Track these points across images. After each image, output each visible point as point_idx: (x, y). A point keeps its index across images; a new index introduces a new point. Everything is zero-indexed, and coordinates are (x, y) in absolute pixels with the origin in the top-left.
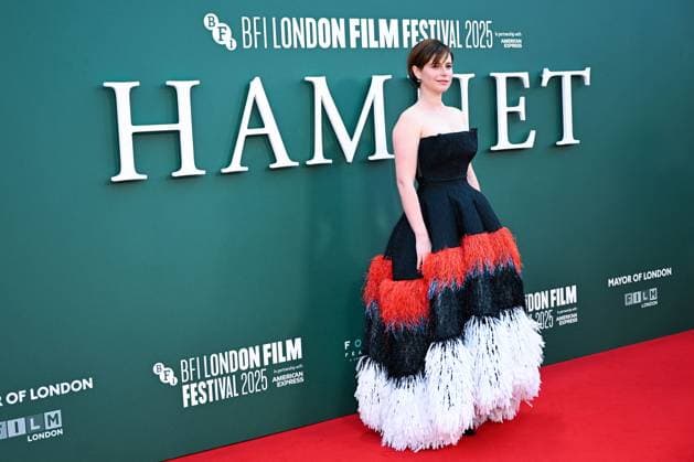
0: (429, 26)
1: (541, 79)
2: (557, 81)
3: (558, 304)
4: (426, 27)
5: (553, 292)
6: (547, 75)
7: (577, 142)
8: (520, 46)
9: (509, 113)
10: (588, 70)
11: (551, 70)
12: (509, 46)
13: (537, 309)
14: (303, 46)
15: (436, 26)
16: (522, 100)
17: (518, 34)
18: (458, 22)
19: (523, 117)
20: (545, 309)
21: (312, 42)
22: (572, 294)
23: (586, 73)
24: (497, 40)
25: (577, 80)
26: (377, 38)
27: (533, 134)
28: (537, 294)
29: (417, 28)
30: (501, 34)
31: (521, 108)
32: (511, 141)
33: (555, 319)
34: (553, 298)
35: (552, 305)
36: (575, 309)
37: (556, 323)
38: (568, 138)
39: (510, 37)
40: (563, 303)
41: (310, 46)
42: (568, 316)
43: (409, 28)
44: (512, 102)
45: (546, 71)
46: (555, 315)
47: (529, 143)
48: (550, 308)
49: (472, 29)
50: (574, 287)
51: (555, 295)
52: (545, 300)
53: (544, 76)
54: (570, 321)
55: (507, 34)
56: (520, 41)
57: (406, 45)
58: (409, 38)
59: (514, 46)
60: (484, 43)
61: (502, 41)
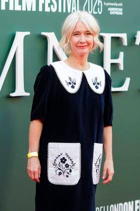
1: (135, 38)
5: (137, 202)
8: (121, 13)
9: (112, 64)
12: (114, 13)
16: (122, 54)
17: (121, 4)
19: (122, 68)
24: (105, 9)
26: (20, 3)
27: (128, 80)
28: (126, 203)
30: (108, 4)
31: (120, 61)
34: (137, 207)
39: (115, 7)
44: (115, 56)
45: (139, 32)
47: (125, 88)
51: (138, 204)
53: (137, 37)
55: (112, 4)
56: (121, 10)
57: (41, 9)
58: (44, 5)
59: (117, 13)
60: (96, 10)
61: (109, 9)
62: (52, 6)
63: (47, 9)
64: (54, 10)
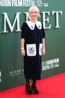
0: (29, 1)
2: (55, 14)
3: (55, 63)
4: (28, 2)
5: (54, 60)
6: (53, 12)
7: (59, 27)
8: (48, 6)
9: (45, 21)
10: (62, 11)
11: (54, 11)
12: (45, 6)
13: (51, 64)
14: (2, 6)
15: (30, 2)
16: (48, 18)
17: (47, 3)
18: (35, 1)
19: (48, 22)
20: (52, 64)
21: (4, 5)
22: (58, 60)
23: (61, 12)
25: (59, 13)
26: (18, 4)
27: (50, 25)
28: (51, 60)
29: (26, 2)
30: (44, 3)
31: (48, 20)
32: (46, 27)
33: (54, 66)
34: (54, 61)
35: (54, 63)
36: (58, 63)
37: (55, 67)
38: (58, 26)
40: (56, 62)
41: (3, 6)
42: (57, 65)
43: (25, 2)
44: (46, 18)
45: (53, 11)
46: (54, 65)
47: (49, 27)
48: (53, 63)
49: (38, 2)
50: (58, 59)
52: (52, 62)
53: (52, 13)
54: (57, 66)
55: (45, 3)
56: (48, 5)
57: (24, 6)
58: (25, 4)
59: (46, 6)
60: (40, 5)
61: (44, 5)
62: (27, 5)
63: (26, 6)
64: (28, 6)
